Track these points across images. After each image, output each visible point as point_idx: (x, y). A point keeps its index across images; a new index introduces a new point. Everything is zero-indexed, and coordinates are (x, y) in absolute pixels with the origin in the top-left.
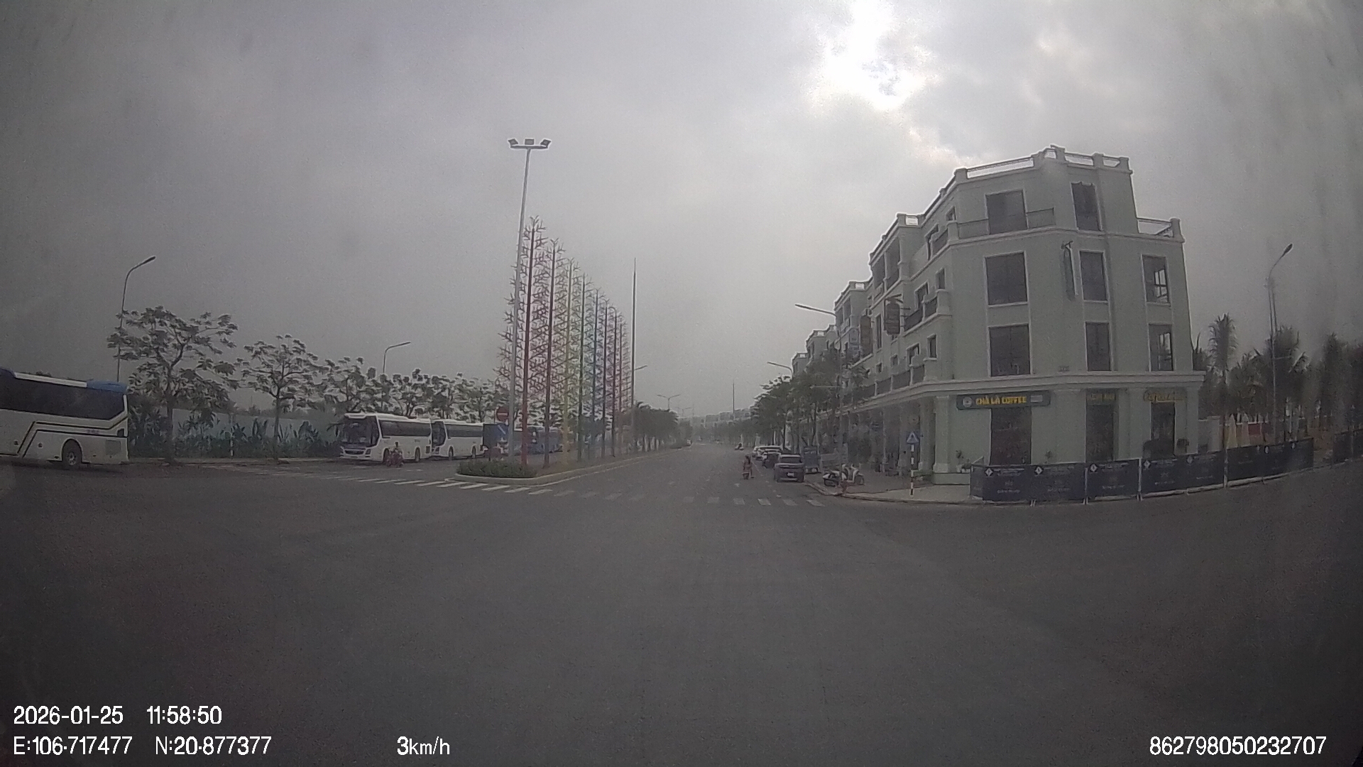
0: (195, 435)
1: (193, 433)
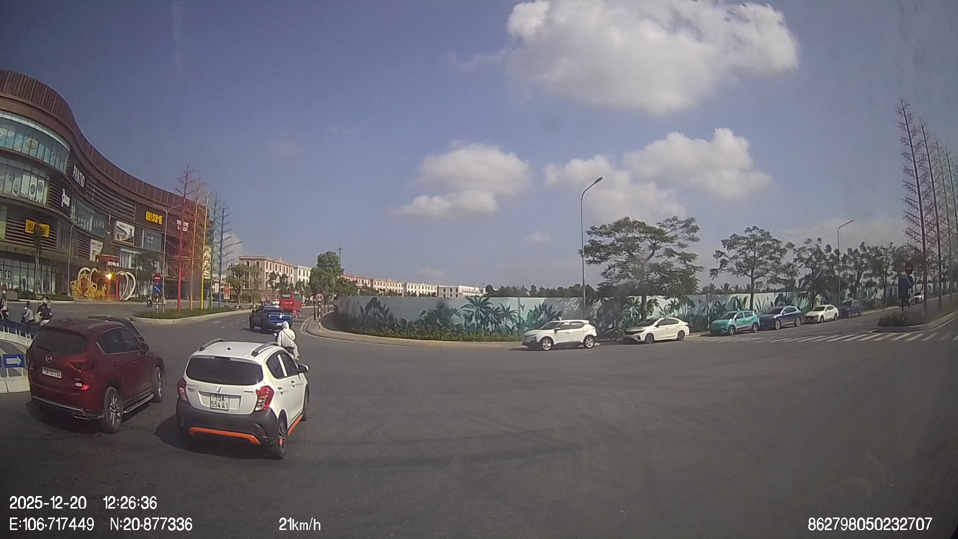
1: (675, 313)
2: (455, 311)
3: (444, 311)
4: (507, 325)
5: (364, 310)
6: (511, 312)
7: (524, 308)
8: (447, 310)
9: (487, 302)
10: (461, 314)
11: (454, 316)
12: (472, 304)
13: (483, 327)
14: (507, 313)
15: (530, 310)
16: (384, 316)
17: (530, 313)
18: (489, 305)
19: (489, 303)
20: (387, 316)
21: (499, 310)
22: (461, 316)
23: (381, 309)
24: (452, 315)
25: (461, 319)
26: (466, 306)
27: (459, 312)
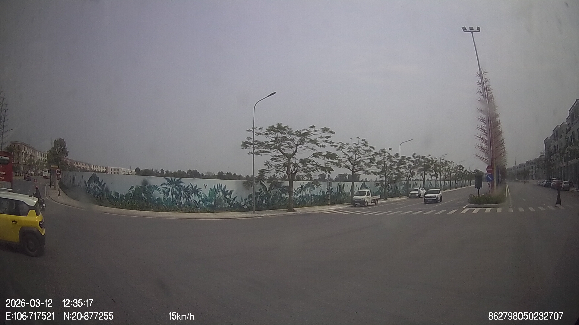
0: (304, 195)
1: (303, 193)
2: (156, 187)
3: (148, 187)
4: (195, 199)
5: (87, 183)
6: (197, 190)
7: (207, 187)
8: (150, 187)
9: (180, 181)
10: (160, 190)
11: (156, 192)
12: (169, 183)
13: (177, 201)
14: (195, 191)
15: (211, 189)
16: (102, 189)
17: (211, 191)
18: (181, 184)
19: (181, 182)
20: (104, 189)
21: (189, 188)
22: (161, 191)
23: (100, 184)
24: (154, 190)
25: (161, 194)
26: (164, 184)
27: (159, 189)
